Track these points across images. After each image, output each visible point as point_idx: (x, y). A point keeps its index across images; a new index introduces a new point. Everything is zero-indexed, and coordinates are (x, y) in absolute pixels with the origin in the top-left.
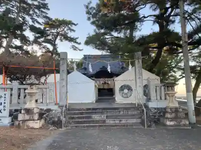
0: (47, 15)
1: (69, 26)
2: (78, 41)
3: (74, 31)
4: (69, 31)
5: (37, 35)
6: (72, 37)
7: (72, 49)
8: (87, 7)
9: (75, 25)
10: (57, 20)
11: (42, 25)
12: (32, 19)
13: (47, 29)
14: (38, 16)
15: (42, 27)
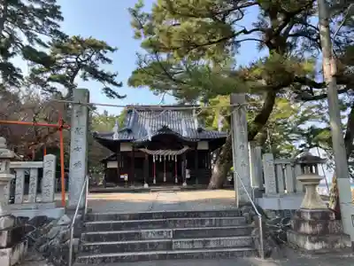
0: (58, 29)
1: (101, 52)
2: (116, 80)
3: (110, 61)
4: (100, 61)
5: (37, 66)
6: (105, 72)
7: (105, 95)
8: (134, 14)
9: (112, 50)
10: (77, 39)
11: (47, 47)
12: (28, 34)
13: (58, 55)
14: (40, 30)
15: (48, 52)
